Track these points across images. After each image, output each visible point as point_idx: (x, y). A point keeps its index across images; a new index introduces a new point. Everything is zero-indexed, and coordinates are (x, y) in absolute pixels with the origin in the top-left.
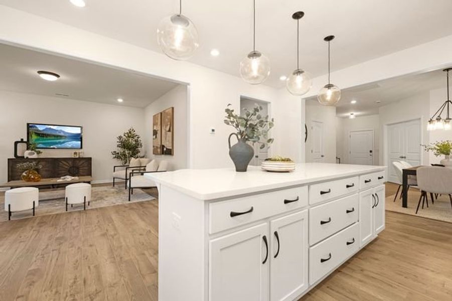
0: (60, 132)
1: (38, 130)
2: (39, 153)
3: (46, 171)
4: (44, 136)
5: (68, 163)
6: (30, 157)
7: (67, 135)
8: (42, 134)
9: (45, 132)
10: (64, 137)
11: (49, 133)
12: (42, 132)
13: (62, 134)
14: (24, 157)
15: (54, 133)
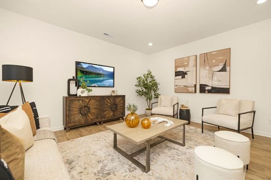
0: (100, 70)
1: (83, 68)
2: (89, 91)
3: (96, 108)
4: (87, 74)
5: (110, 100)
6: (82, 95)
7: (105, 73)
8: (86, 72)
9: (88, 70)
10: (103, 76)
11: (91, 70)
12: (86, 70)
13: (101, 72)
14: (76, 95)
15: (95, 71)
